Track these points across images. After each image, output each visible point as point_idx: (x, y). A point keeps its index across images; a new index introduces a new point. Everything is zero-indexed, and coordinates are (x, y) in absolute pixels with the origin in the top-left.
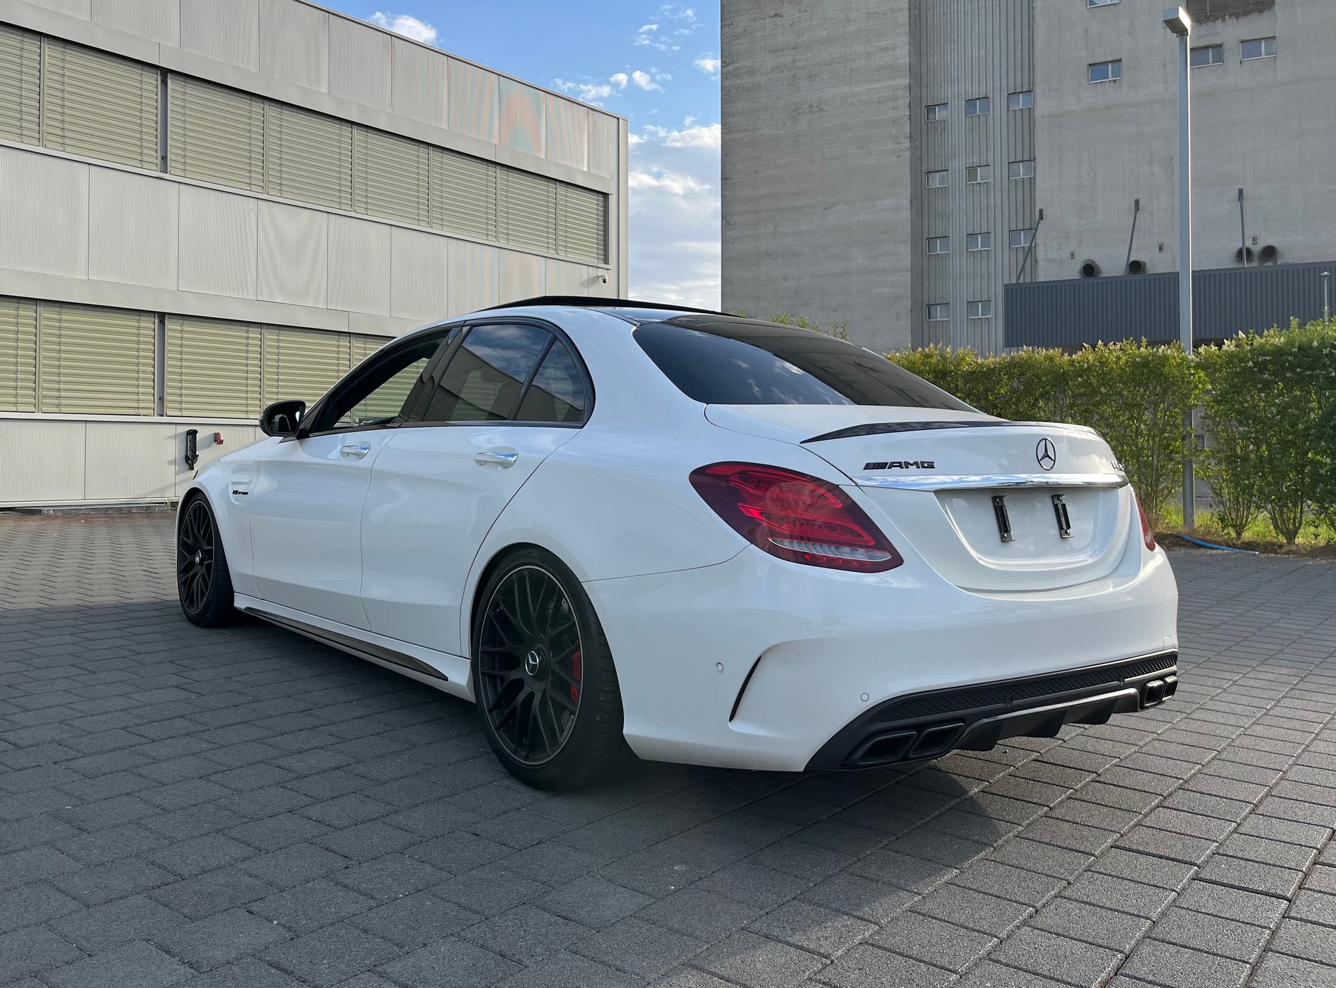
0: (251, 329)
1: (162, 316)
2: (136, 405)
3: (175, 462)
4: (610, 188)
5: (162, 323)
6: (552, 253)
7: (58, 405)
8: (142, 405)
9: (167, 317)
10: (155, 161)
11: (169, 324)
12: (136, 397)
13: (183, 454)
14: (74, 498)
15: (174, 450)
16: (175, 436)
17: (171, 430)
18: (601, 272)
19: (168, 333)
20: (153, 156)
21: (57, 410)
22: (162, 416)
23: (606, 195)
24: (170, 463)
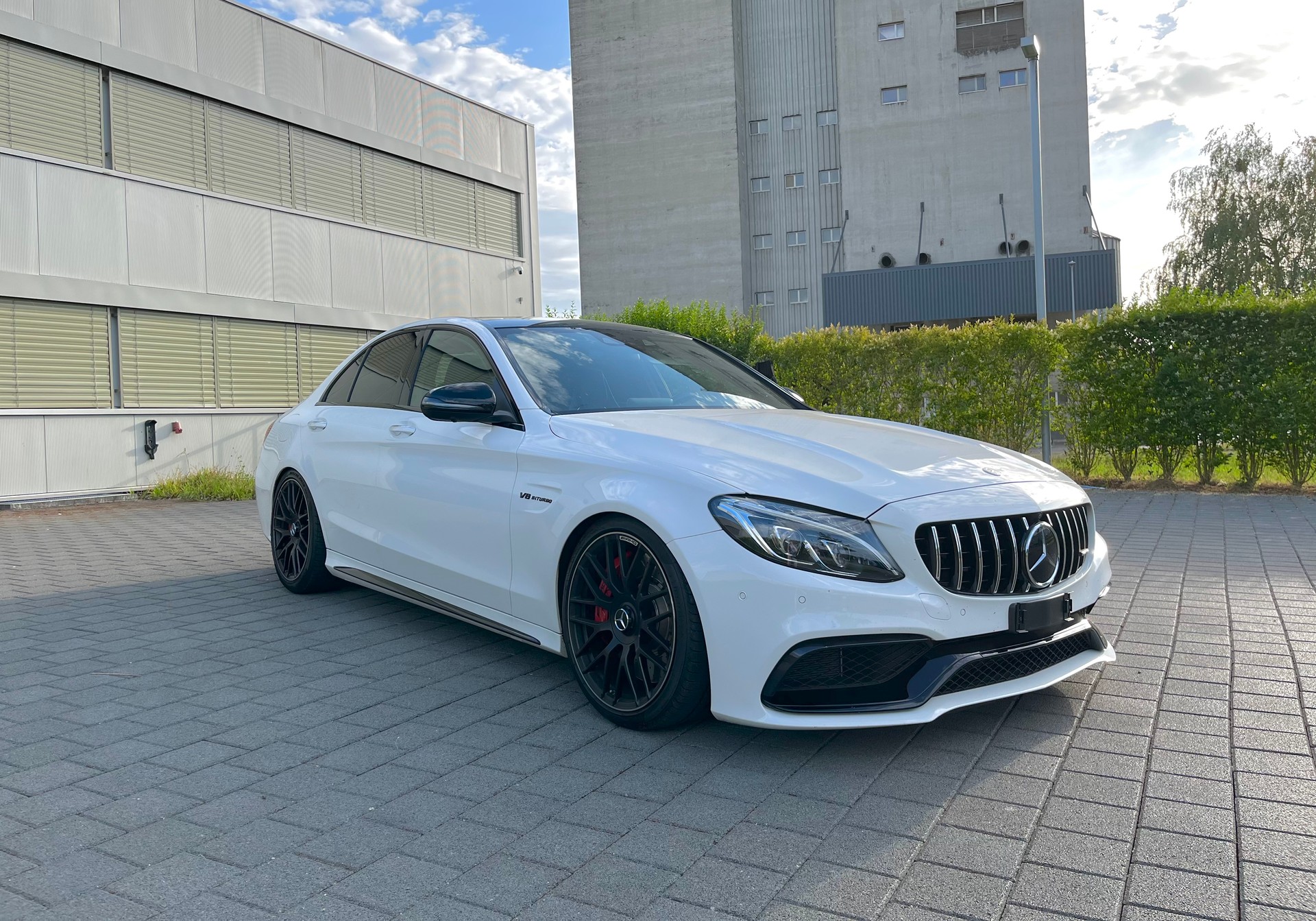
0: (202, 321)
1: (114, 310)
2: (93, 398)
3: (134, 453)
4: (521, 188)
5: (114, 316)
6: (473, 247)
7: (16, 401)
8: (98, 397)
9: (119, 310)
10: (100, 158)
11: (122, 319)
12: (92, 390)
13: (142, 444)
14: (36, 491)
15: (133, 441)
16: (134, 428)
17: (129, 422)
18: (516, 265)
19: (121, 327)
20: (99, 153)
21: (14, 405)
22: (119, 407)
23: (517, 194)
24: (129, 454)
